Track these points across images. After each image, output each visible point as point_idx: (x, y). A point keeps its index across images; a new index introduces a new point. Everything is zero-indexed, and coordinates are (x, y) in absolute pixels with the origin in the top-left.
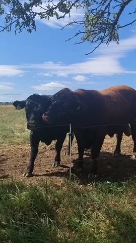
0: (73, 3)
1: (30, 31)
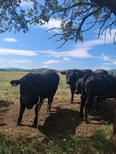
0: (50, 15)
1: (25, 32)
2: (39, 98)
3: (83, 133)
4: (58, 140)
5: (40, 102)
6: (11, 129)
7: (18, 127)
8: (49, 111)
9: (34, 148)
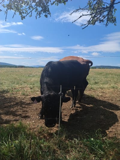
1: (46, 16)
2: (61, 88)
3: (116, 134)
4: (84, 139)
5: (62, 92)
6: (34, 121)
7: (41, 120)
8: (75, 106)
9: (56, 145)
